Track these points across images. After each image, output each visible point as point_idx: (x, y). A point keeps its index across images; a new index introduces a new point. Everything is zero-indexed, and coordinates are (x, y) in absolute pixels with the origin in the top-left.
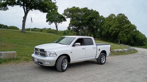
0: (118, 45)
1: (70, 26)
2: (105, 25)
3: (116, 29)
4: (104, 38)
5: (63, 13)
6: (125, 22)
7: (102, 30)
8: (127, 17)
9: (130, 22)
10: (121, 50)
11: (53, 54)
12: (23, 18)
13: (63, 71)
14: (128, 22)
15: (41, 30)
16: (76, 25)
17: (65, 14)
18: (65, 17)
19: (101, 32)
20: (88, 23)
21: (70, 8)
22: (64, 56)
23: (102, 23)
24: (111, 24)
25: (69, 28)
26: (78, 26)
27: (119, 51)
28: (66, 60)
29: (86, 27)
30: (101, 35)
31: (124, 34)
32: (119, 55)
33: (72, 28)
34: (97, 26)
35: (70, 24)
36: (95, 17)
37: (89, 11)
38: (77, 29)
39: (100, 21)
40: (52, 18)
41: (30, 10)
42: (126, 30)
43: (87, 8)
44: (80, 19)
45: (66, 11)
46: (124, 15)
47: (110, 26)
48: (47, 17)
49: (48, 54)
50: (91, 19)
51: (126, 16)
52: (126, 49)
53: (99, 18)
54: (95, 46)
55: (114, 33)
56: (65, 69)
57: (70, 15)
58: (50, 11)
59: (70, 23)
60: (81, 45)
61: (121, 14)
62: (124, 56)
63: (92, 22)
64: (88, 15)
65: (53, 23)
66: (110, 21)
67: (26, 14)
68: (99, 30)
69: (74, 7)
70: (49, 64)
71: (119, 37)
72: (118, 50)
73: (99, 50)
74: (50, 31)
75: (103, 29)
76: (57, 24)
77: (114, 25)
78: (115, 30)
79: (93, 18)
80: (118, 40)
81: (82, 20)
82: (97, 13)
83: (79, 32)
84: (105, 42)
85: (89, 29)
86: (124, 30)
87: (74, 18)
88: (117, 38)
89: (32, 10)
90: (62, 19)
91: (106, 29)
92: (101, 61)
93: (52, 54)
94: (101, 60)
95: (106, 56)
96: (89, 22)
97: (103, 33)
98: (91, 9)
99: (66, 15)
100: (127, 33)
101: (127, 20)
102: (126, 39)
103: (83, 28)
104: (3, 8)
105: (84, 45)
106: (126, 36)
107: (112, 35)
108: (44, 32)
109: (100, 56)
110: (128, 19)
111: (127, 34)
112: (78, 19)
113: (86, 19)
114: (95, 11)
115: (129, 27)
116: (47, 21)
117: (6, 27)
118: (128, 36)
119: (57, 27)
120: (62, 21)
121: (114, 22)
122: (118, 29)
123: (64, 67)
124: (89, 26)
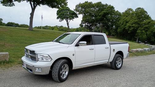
0: (136, 44)
1: (82, 23)
2: (121, 21)
3: (134, 25)
4: (120, 36)
5: (75, 9)
6: (145, 17)
7: (117, 27)
8: (146, 12)
9: (150, 18)
10: (141, 49)
11: (47, 57)
12: (31, 14)
13: (62, 81)
14: (148, 17)
15: (53, 28)
16: (88, 22)
17: (76, 10)
18: (77, 13)
19: (116, 30)
20: (101, 20)
21: (82, 3)
22: (63, 60)
23: (118, 20)
24: (128, 20)
25: (81, 25)
26: (91, 22)
27: (139, 50)
28: (66, 65)
29: (99, 23)
30: (117, 33)
31: (143, 31)
32: (139, 55)
33: (84, 25)
34: (112, 22)
35: (82, 21)
36: (109, 12)
37: (103, 6)
38: (90, 26)
39: (116, 17)
40: (63, 14)
41: (38, 6)
42: (145, 26)
43: (101, 2)
44: (93, 15)
45: (77, 6)
46: (143, 9)
47: (127, 22)
48: (58, 14)
49: (39, 57)
50: (105, 15)
51: (145, 10)
52: (147, 49)
53: (114, 13)
54: (107, 45)
55: (131, 30)
56: (65, 77)
57: (82, 10)
58: (59, 6)
59: (82, 19)
60: (88, 44)
61: (139, 8)
62: (145, 57)
63: (106, 18)
64: (102, 10)
65: (64, 20)
66: (127, 16)
67: (33, 10)
68: (114, 26)
69: (86, 2)
70: (40, 71)
71: (137, 34)
72: (137, 49)
73: (114, 50)
74: (61, 29)
75: (119, 26)
76: (69, 21)
77: (132, 21)
78: (133, 27)
79: (108, 14)
80: (136, 37)
81: (96, 16)
82: (112, 8)
83: (93, 29)
84: (121, 40)
85: (103, 26)
86: (143, 26)
87: (87, 14)
88: (135, 36)
89: (39, 6)
90: (73, 15)
91: (122, 26)
92: (117, 65)
93: (44, 57)
94: (115, 63)
95: (122, 59)
96: (103, 18)
97: (119, 30)
98: (105, 4)
99: (78, 11)
100: (147, 29)
101: (146, 15)
102: (145, 36)
103: (97, 25)
104: (9, 3)
105: (92, 44)
106: (145, 33)
107: (129, 32)
108: (55, 30)
109: (115, 59)
110: (148, 14)
111: (146, 31)
112: (91, 15)
113: (100, 14)
114: (110, 5)
115: (149, 22)
116: (58, 18)
117: (17, 25)
118: (148, 33)
119: (68, 24)
120: (73, 18)
121: (131, 17)
122: (137, 26)
123: (64, 75)
124: (103, 23)
